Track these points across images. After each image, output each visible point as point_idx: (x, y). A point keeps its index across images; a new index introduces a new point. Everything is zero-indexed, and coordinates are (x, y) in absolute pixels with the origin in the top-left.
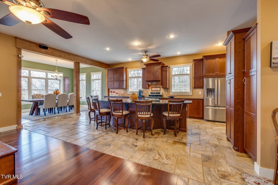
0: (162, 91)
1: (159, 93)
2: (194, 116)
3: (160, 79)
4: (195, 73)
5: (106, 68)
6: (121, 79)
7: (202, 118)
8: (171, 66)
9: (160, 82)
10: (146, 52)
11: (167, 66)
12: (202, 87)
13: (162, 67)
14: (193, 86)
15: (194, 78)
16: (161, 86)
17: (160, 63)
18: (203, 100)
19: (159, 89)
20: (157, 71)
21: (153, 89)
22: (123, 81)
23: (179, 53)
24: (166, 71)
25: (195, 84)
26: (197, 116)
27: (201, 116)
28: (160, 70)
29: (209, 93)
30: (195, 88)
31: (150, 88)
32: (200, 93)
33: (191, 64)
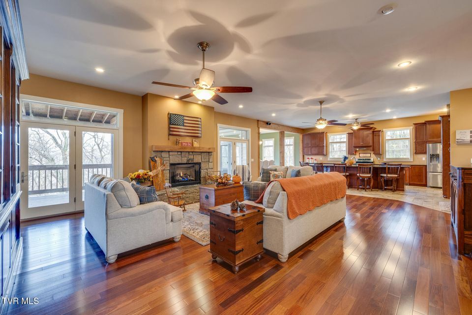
0: (373, 158)
1: (370, 160)
2: (415, 183)
3: (371, 144)
4: (416, 138)
5: (301, 133)
6: (322, 145)
7: (425, 185)
8: (384, 130)
9: (371, 148)
10: (356, 119)
11: (380, 131)
12: (425, 153)
13: (373, 132)
14: (414, 151)
15: (415, 143)
16: (372, 152)
17: (371, 128)
18: (426, 166)
19: (369, 155)
20: (368, 136)
21: (362, 155)
22: (324, 146)
23: (395, 117)
24: (379, 136)
25: (416, 150)
26: (419, 183)
27: (424, 183)
28: (371, 136)
29: (433, 159)
30: (416, 153)
31: (358, 154)
32: (424, 159)
33: (412, 127)
